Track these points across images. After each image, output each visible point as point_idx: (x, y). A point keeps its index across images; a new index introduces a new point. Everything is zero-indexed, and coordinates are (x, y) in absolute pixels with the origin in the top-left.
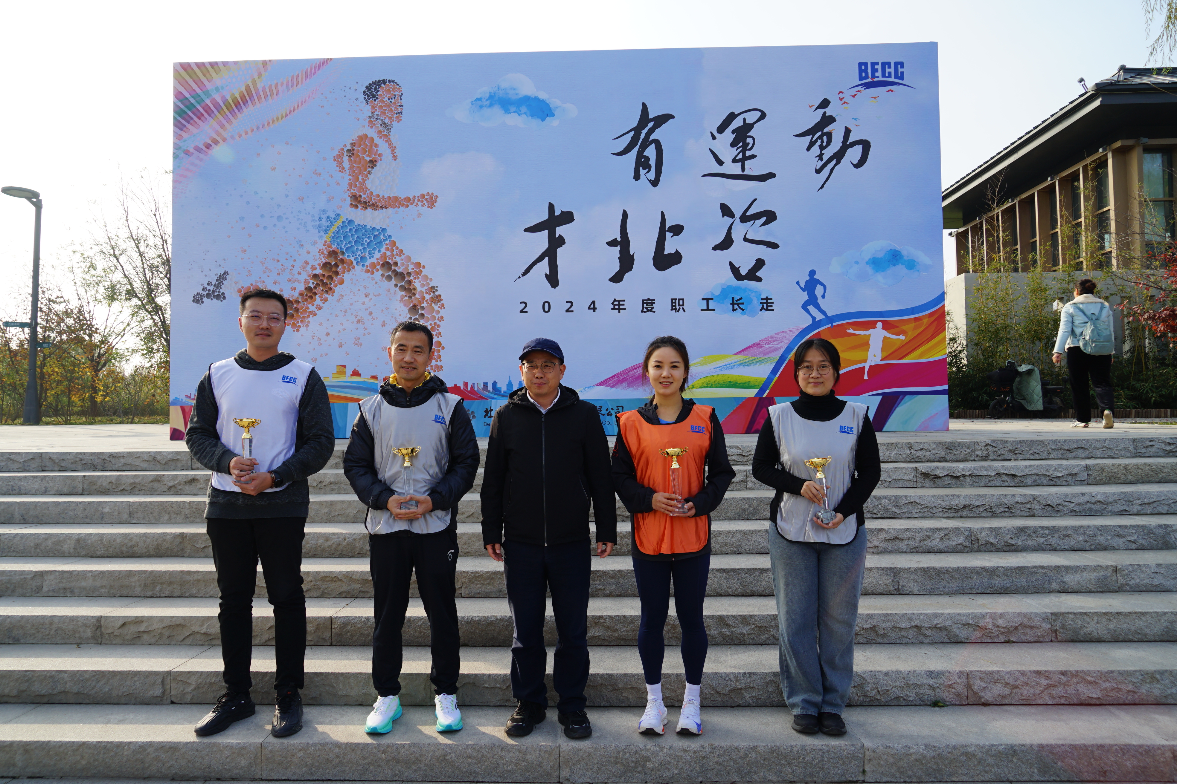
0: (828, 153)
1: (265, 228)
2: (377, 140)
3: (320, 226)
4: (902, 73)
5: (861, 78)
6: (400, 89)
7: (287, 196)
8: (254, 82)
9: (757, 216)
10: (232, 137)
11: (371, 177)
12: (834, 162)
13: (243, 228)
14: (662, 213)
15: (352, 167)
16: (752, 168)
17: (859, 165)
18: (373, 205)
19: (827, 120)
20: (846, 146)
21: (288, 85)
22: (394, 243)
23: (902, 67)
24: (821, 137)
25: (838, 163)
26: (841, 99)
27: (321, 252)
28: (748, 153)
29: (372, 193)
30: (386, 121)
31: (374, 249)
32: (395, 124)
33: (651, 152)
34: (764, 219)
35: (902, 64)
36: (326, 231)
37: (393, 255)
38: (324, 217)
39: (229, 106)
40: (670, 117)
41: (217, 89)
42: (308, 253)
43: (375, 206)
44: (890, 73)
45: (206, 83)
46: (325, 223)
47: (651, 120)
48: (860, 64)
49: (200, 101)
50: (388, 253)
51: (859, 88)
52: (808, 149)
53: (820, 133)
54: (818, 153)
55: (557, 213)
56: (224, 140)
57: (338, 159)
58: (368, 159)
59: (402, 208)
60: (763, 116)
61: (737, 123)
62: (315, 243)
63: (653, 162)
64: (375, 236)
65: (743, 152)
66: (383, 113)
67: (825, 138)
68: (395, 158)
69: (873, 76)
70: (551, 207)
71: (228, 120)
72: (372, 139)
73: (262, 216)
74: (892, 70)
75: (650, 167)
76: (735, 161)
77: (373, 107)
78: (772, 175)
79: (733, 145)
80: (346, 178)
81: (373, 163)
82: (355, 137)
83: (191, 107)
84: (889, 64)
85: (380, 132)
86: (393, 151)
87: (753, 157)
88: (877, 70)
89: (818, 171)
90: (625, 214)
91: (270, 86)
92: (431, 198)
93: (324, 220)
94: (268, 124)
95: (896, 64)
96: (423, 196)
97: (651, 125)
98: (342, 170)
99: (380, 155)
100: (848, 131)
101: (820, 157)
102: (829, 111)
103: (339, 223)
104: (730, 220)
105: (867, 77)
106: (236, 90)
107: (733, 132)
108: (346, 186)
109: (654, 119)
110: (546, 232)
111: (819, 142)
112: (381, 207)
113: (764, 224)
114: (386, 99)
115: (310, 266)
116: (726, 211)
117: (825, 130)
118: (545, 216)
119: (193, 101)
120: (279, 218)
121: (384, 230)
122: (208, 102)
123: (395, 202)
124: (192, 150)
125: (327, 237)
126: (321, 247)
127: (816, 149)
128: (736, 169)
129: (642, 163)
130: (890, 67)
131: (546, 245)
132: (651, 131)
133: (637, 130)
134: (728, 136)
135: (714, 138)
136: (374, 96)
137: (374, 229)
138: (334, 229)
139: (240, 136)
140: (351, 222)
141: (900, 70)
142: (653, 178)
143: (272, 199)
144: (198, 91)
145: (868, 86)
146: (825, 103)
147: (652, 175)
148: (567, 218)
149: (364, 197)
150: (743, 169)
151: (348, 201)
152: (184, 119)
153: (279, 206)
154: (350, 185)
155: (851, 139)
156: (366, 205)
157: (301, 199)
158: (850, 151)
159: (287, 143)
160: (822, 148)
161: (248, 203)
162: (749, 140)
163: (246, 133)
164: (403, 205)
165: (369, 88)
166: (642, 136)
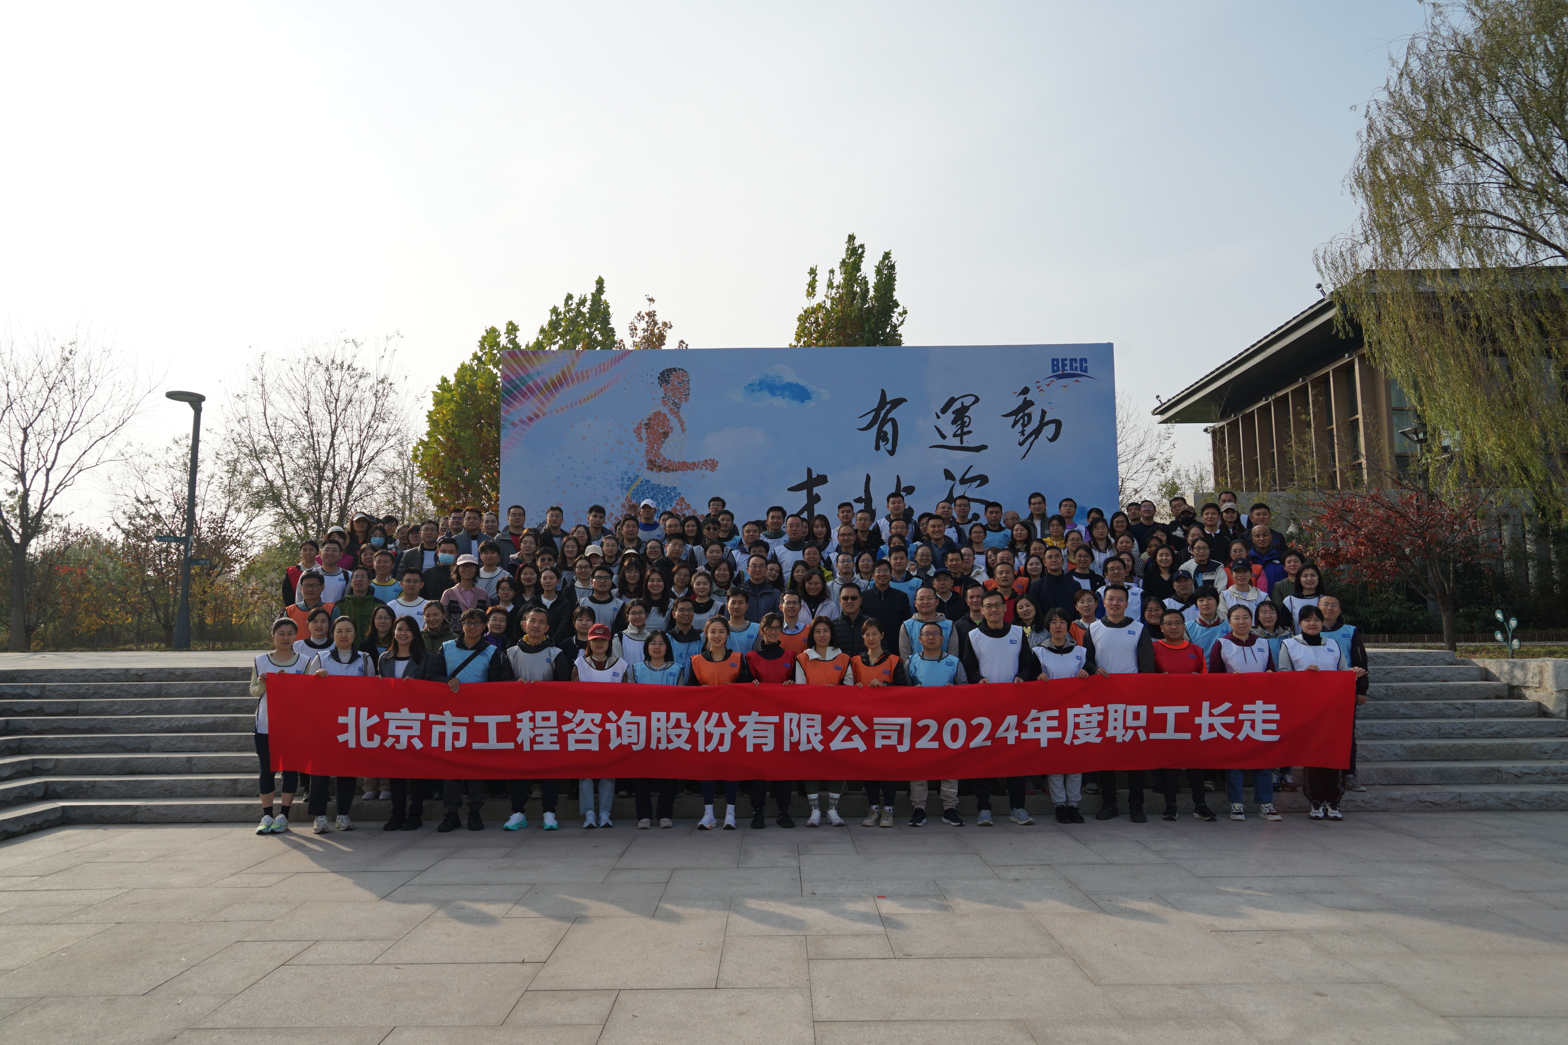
0: (1029, 429)
1: (577, 485)
2: (669, 416)
3: (622, 485)
4: (1086, 367)
5: (1053, 371)
6: (687, 376)
7: (595, 460)
8: (569, 368)
9: (973, 479)
10: (550, 412)
11: (664, 445)
12: (1033, 437)
13: (559, 486)
14: (898, 477)
15: (648, 437)
16: (969, 441)
17: (1053, 439)
18: (666, 468)
19: (1028, 404)
20: (1042, 425)
21: (596, 371)
22: (682, 499)
23: (1086, 362)
24: (1022, 417)
25: (1036, 438)
26: (1038, 387)
27: (623, 506)
28: (965, 430)
29: (665, 459)
30: (676, 401)
31: (667, 504)
32: (683, 403)
33: (888, 428)
34: (978, 482)
35: (1085, 360)
36: (627, 489)
37: (682, 509)
38: (626, 478)
39: (548, 388)
40: (904, 400)
41: (538, 373)
42: (613, 506)
43: (667, 470)
44: (1076, 367)
45: (529, 367)
46: (626, 482)
47: (889, 403)
48: (1053, 360)
49: (524, 383)
50: (678, 507)
51: (1052, 379)
52: (1013, 426)
53: (1022, 414)
54: (1021, 429)
55: (814, 476)
56: (544, 414)
57: (637, 431)
58: (662, 431)
59: (689, 471)
60: (977, 400)
61: (957, 405)
62: (618, 498)
63: (890, 436)
64: (668, 493)
65: (962, 428)
66: (674, 395)
67: (1026, 418)
68: (683, 430)
69: (1063, 370)
70: (809, 471)
71: (547, 399)
72: (665, 415)
73: (575, 476)
74: (1078, 365)
75: (887, 440)
76: (955, 435)
77: (665, 390)
78: (984, 447)
79: (953, 423)
80: (644, 446)
81: (666, 434)
82: (651, 413)
83: (516, 387)
84: (1075, 360)
85: (671, 410)
86: (682, 425)
87: (969, 432)
88: (1066, 365)
89: (1021, 444)
90: (868, 478)
91: (582, 372)
92: (713, 463)
93: (626, 480)
94: (580, 402)
95: (1081, 360)
96: (706, 461)
97: (888, 407)
98: (641, 439)
99: (671, 428)
100: (1044, 413)
101: (1022, 433)
102: (1029, 397)
103: (638, 483)
104: (952, 483)
105: (1058, 370)
106: (553, 375)
107: (953, 413)
108: (644, 453)
109: (892, 402)
110: (805, 491)
111: (1021, 421)
112: (673, 470)
113: (979, 486)
114: (676, 383)
115: (614, 517)
116: (948, 475)
117: (1026, 412)
118: (804, 478)
119: (518, 382)
120: (589, 478)
121: (675, 488)
122: (531, 383)
123: (683, 466)
124: (517, 422)
125: (628, 494)
126: (624, 501)
127: (1019, 427)
128: (956, 442)
129: (881, 436)
130: (1076, 362)
131: (805, 502)
132: (889, 411)
133: (878, 411)
134: (950, 416)
135: (938, 417)
136: (666, 381)
137: (666, 487)
138: (634, 487)
139: (557, 411)
140: (647, 482)
141: (1084, 365)
142: (890, 449)
143: (583, 462)
144: (522, 374)
145: (1060, 377)
146: (1026, 391)
147: (889, 446)
148: (822, 480)
149: (659, 462)
150: (962, 442)
151: (646, 465)
152: (510, 397)
153: (589, 468)
154: (647, 451)
155: (1046, 420)
156: (660, 468)
157: (607, 462)
158: (1045, 428)
159: (596, 418)
160: (1024, 425)
161: (563, 465)
162: (966, 419)
163: (562, 409)
164: (690, 469)
165: (662, 374)
166: (882, 415)
